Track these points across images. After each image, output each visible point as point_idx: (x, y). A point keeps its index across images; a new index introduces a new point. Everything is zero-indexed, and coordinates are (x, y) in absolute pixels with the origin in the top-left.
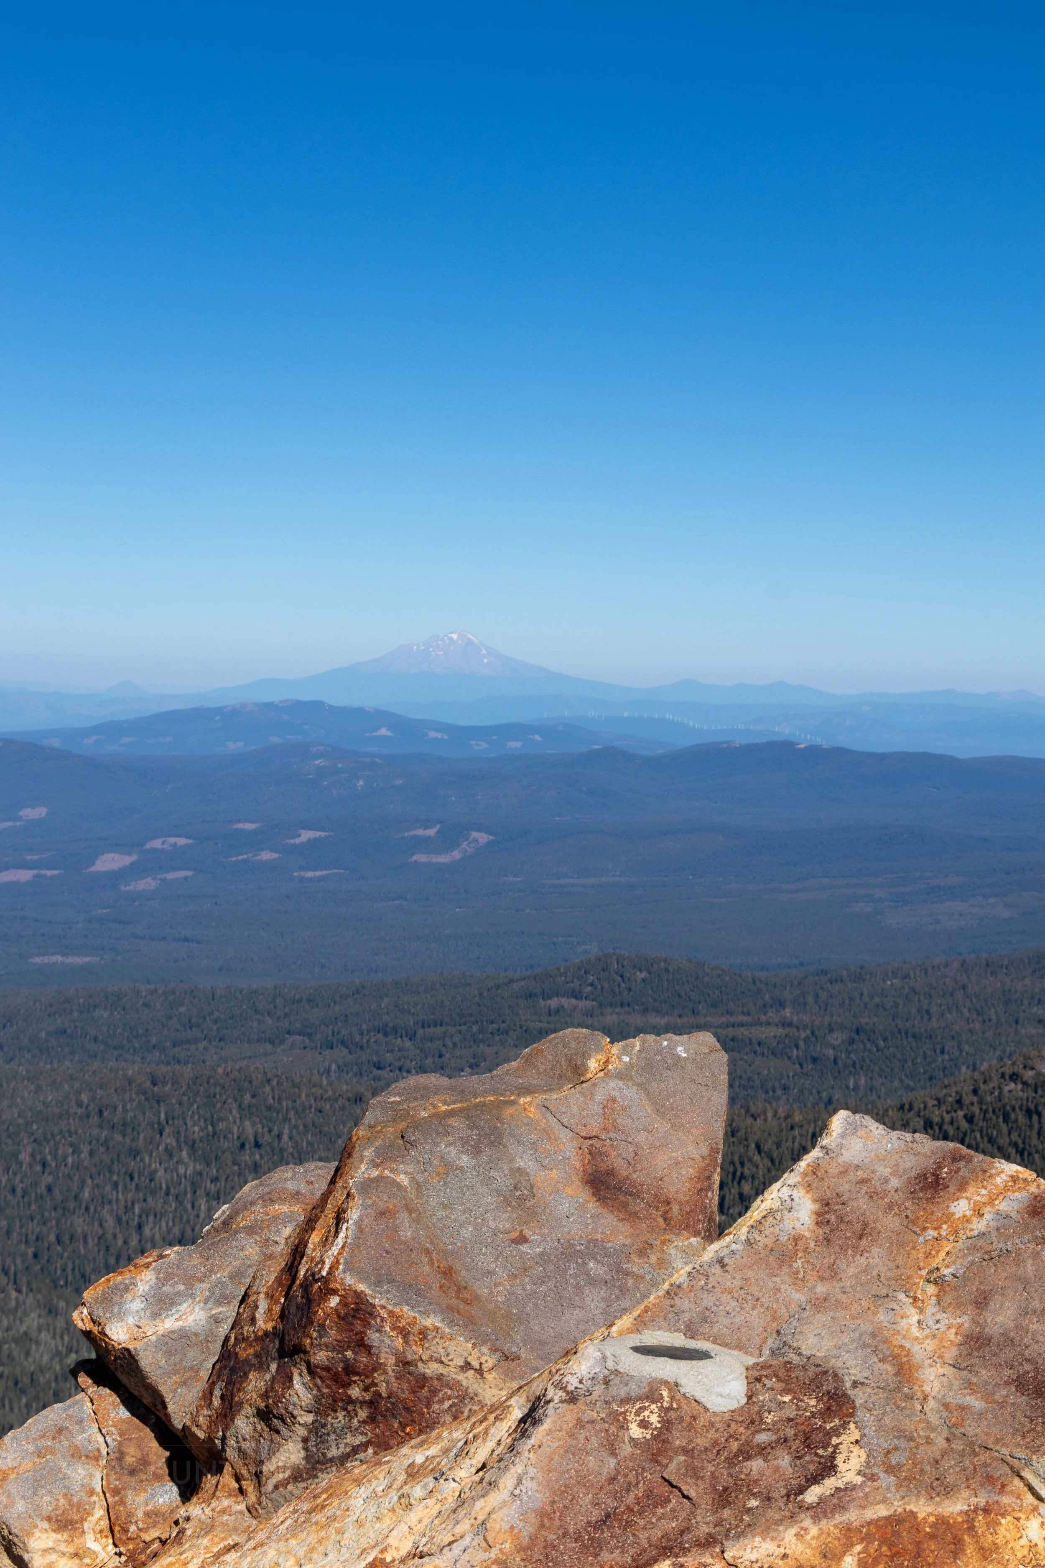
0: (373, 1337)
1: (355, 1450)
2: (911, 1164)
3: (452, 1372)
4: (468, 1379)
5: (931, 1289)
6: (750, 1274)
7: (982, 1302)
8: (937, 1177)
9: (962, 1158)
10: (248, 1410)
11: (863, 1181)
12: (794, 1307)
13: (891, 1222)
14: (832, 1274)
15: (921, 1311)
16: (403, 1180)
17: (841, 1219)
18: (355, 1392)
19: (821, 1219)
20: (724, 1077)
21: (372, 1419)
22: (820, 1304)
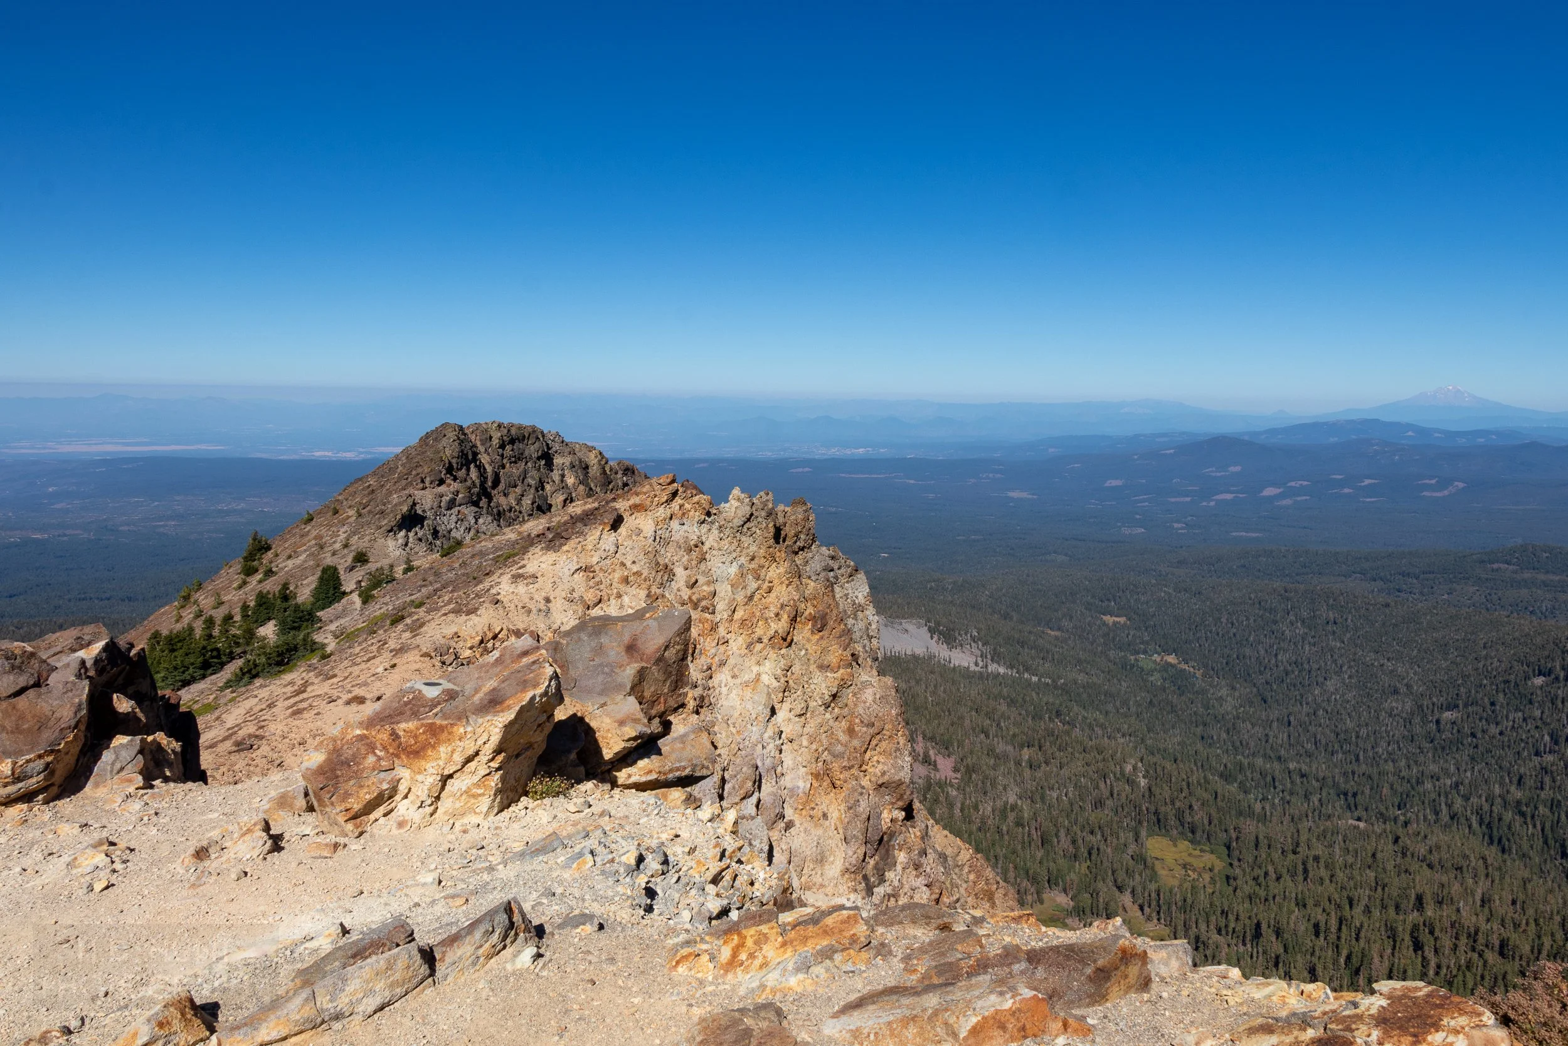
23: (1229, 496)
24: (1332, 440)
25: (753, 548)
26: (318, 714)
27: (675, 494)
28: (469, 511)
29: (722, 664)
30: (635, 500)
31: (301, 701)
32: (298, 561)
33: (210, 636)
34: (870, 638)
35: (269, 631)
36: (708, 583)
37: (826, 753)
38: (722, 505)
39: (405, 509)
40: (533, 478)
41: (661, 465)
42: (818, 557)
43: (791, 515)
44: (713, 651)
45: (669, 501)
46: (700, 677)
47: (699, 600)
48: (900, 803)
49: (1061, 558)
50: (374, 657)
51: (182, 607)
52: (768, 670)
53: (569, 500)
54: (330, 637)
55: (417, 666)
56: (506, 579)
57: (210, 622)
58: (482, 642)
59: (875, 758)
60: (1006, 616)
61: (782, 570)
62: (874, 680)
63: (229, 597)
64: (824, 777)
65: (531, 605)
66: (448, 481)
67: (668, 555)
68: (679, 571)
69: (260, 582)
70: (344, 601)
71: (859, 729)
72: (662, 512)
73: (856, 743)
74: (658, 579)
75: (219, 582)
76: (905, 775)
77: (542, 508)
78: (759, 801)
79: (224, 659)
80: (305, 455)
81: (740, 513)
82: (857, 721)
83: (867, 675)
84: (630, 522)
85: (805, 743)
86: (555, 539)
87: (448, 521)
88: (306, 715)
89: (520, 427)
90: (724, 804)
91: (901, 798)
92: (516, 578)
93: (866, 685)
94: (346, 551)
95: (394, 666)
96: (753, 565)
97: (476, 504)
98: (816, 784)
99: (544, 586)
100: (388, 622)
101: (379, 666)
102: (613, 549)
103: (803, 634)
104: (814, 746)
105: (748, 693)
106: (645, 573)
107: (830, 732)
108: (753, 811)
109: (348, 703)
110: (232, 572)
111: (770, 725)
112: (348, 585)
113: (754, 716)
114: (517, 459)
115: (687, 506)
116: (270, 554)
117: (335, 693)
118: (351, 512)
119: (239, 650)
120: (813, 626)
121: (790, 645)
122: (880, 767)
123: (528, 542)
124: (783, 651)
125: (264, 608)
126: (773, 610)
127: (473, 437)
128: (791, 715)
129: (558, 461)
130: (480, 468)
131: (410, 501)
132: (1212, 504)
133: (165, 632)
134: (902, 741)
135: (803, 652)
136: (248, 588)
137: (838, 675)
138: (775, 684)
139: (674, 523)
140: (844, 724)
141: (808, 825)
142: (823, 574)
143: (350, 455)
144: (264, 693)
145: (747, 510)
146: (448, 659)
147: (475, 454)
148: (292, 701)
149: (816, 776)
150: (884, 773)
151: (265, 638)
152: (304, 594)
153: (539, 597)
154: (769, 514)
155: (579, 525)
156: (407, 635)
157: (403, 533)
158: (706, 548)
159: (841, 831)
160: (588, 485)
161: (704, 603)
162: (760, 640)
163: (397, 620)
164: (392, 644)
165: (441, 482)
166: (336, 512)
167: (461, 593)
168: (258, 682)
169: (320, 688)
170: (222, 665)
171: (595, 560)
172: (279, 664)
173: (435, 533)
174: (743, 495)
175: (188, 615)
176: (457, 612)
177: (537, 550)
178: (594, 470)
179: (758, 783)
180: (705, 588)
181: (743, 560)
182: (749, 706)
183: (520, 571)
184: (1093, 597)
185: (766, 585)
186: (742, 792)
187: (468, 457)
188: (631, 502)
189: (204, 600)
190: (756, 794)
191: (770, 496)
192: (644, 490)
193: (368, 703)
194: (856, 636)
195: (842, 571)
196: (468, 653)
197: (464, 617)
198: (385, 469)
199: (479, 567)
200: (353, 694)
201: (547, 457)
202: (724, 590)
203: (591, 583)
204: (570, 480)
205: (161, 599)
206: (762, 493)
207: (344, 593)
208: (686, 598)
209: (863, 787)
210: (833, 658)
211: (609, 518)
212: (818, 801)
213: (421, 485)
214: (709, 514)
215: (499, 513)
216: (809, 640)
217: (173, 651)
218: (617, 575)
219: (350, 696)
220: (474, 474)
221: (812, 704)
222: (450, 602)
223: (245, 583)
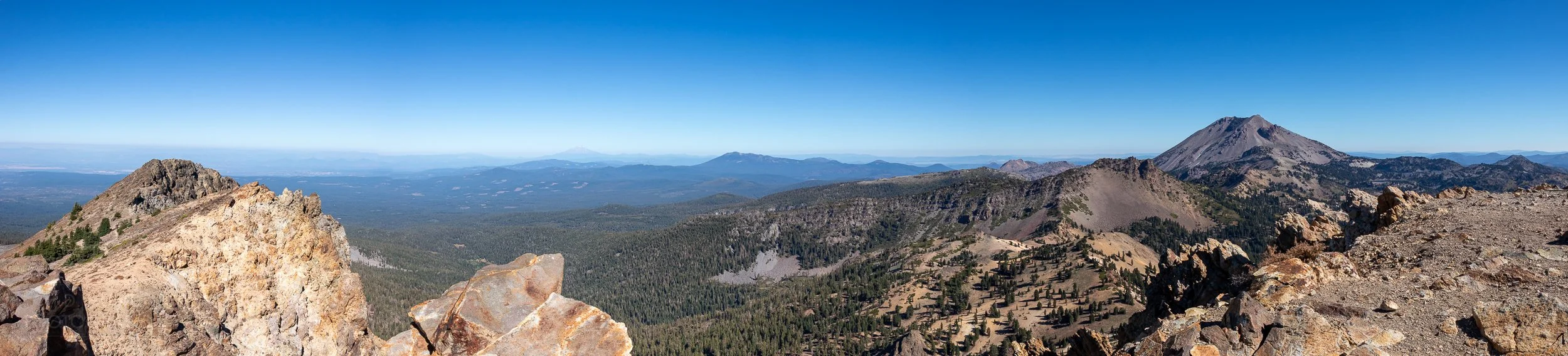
0: (466, 328)
1: (463, 352)
2: (568, 307)
3: (484, 336)
4: (488, 338)
5: (567, 342)
6: (519, 338)
7: (578, 347)
8: (574, 311)
9: (582, 305)
10: (440, 340)
11: (554, 312)
12: (529, 347)
13: (559, 324)
14: (541, 338)
15: (562, 349)
16: (479, 291)
17: (546, 323)
18: (463, 339)
19: (541, 323)
20: (563, 264)
21: (466, 345)
22: (536, 347)
23: (503, 192)
24: (540, 168)
25: (294, 215)
26: (103, 282)
27: (258, 191)
28: (162, 197)
29: (280, 267)
30: (240, 193)
31: (95, 276)
32: (92, 215)
33: (58, 244)
34: (346, 255)
35: (80, 243)
36: (273, 231)
37: (328, 307)
38: (280, 196)
39: (136, 195)
40: (189, 183)
41: (250, 179)
42: (323, 219)
43: (311, 201)
44: (276, 262)
45: (255, 194)
46: (270, 273)
47: (269, 239)
48: (362, 328)
49: (436, 221)
50: (125, 259)
51: (48, 231)
52: (301, 270)
53: (205, 194)
54: (106, 248)
55: (144, 264)
56: (183, 227)
57: (58, 238)
58: (172, 255)
59: (351, 309)
60: (414, 247)
61: (307, 225)
62: (350, 275)
63: (65, 228)
64: (327, 317)
65: (194, 239)
66: (154, 184)
67: (254, 219)
68: (260, 226)
69: (77, 223)
70: (111, 233)
71: (344, 297)
72: (253, 199)
73: (342, 302)
74: (251, 229)
75: (62, 222)
76: (365, 316)
77: (193, 197)
78: (297, 328)
79: (63, 254)
80: (95, 172)
81: (288, 200)
82: (343, 293)
83: (346, 272)
84: (238, 203)
85: (318, 303)
86: (205, 209)
87: (154, 201)
88: (98, 282)
89: (184, 162)
90: (281, 329)
91: (363, 326)
92: (187, 227)
93: (346, 276)
94: (112, 212)
95: (135, 263)
96: (294, 223)
97: (165, 194)
98: (323, 321)
99: (199, 231)
100: (131, 244)
101: (128, 262)
102: (230, 215)
103: (317, 254)
104: (322, 304)
105: (292, 281)
106: (245, 226)
107: (330, 298)
108: (295, 332)
109: (116, 279)
110: (67, 219)
111: (302, 295)
112: (113, 226)
113: (294, 291)
114: (183, 175)
115: (264, 196)
116: (82, 212)
117: (110, 274)
118: (114, 196)
119: (69, 251)
120: (322, 251)
121: (311, 259)
122: (353, 313)
123: (192, 211)
124: (307, 262)
125: (79, 234)
126: (303, 243)
127: (165, 166)
128: (312, 291)
129: (200, 176)
130: (167, 178)
131: (138, 192)
132: (496, 195)
133: (41, 241)
134: (363, 301)
135: (317, 262)
136: (73, 225)
137: (334, 272)
138: (304, 276)
139: (258, 204)
140: (336, 294)
141: (320, 338)
142: (325, 227)
143: (112, 173)
144: (79, 270)
145: (291, 198)
146: (158, 261)
147: (165, 173)
148: (92, 275)
149: (323, 317)
150: (355, 315)
151: (79, 247)
152: (95, 229)
153: (197, 236)
154: (301, 200)
155: (215, 204)
156: (140, 250)
157: (135, 205)
158: (272, 215)
159: (335, 341)
160: (212, 187)
161: (271, 240)
162: (297, 257)
163: (135, 243)
164: (133, 253)
165: (151, 184)
166: (108, 196)
167: (163, 232)
168: (77, 265)
169: (103, 270)
170: (63, 256)
171: (223, 219)
172: (85, 258)
173: (148, 206)
174: (289, 192)
175: (50, 234)
176: (161, 241)
177: (196, 215)
178: (215, 181)
179: (297, 321)
180: (272, 233)
181: (289, 221)
182: (293, 286)
183: (189, 224)
184: (450, 237)
185: (300, 232)
186: (290, 325)
187: (162, 174)
188: (238, 194)
189: (56, 229)
190: (296, 325)
191: (301, 192)
192: (245, 189)
193: (124, 279)
194: (341, 255)
195: (334, 225)
196: (166, 259)
197: (164, 243)
198: (128, 178)
199: (169, 221)
200: (118, 275)
201: (195, 174)
202: (280, 234)
203: (221, 230)
204: (205, 185)
205: (39, 227)
206: (297, 191)
207: (111, 230)
208: (263, 237)
209: (345, 322)
210: (331, 265)
211: (229, 201)
212: (324, 327)
213: (143, 186)
214: (273, 200)
215: (175, 198)
216: (319, 257)
217: (44, 248)
218: (232, 227)
219: (117, 275)
220: (165, 181)
221: (321, 285)
222: (158, 236)
223: (72, 223)
